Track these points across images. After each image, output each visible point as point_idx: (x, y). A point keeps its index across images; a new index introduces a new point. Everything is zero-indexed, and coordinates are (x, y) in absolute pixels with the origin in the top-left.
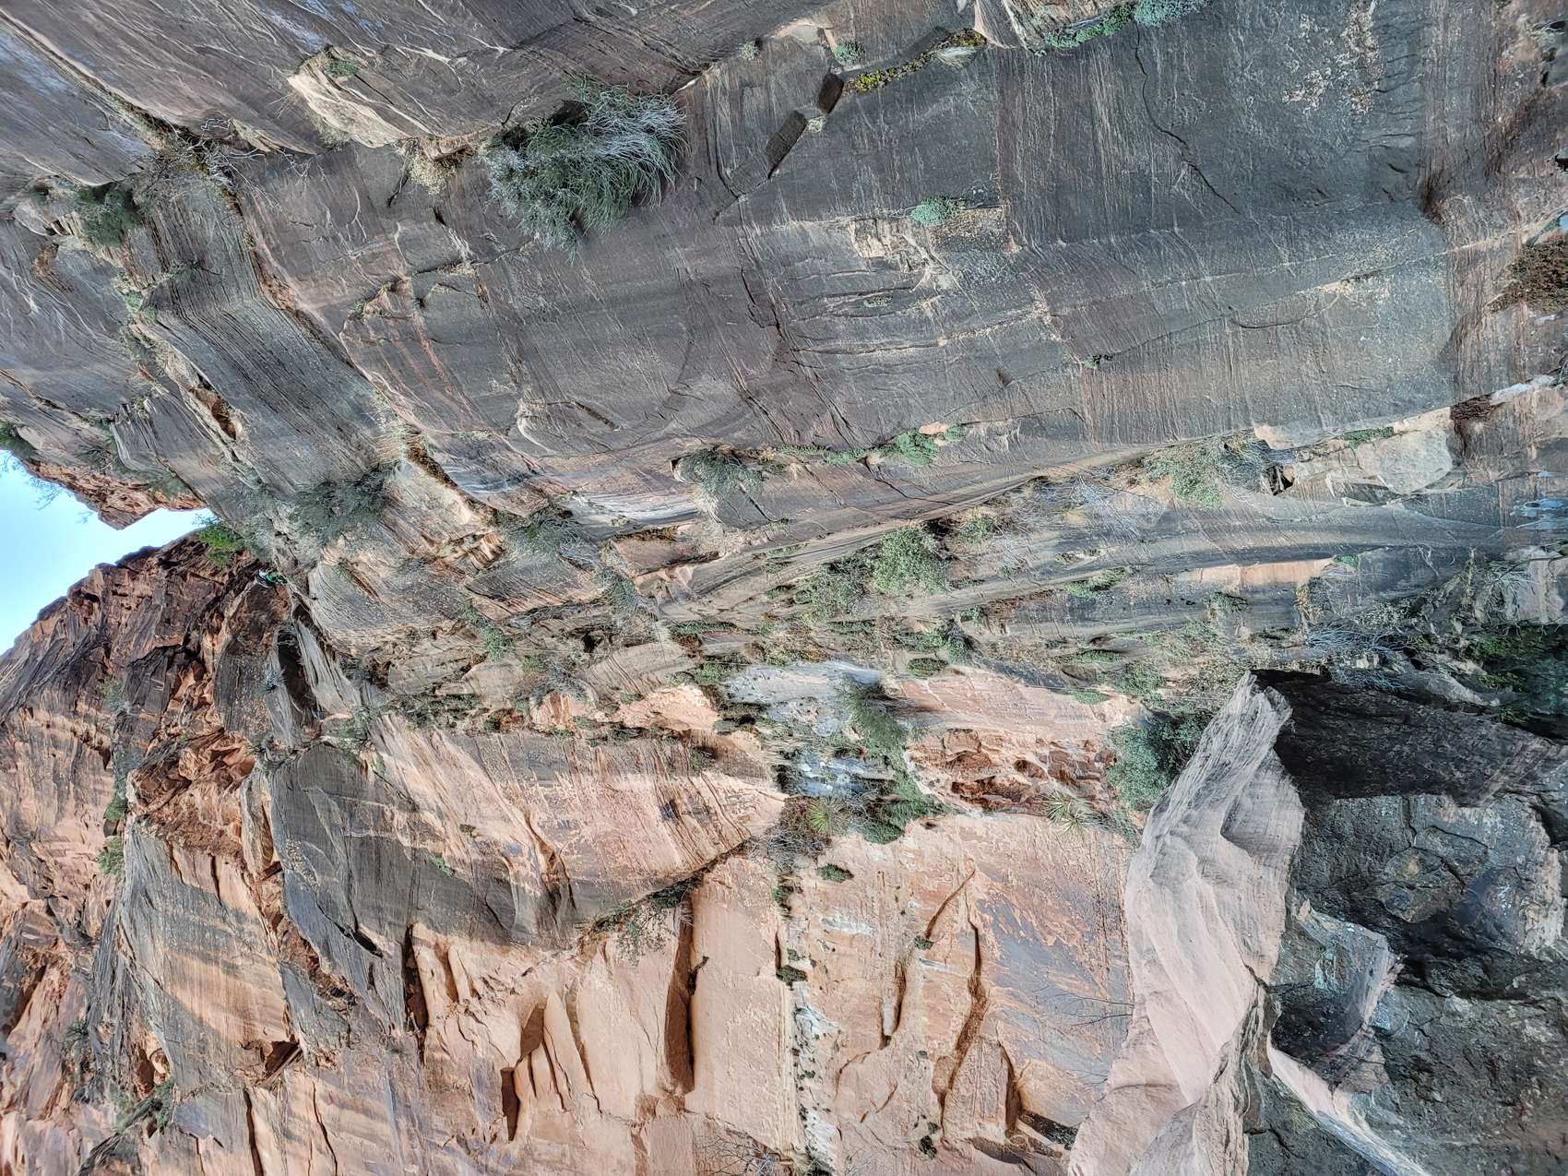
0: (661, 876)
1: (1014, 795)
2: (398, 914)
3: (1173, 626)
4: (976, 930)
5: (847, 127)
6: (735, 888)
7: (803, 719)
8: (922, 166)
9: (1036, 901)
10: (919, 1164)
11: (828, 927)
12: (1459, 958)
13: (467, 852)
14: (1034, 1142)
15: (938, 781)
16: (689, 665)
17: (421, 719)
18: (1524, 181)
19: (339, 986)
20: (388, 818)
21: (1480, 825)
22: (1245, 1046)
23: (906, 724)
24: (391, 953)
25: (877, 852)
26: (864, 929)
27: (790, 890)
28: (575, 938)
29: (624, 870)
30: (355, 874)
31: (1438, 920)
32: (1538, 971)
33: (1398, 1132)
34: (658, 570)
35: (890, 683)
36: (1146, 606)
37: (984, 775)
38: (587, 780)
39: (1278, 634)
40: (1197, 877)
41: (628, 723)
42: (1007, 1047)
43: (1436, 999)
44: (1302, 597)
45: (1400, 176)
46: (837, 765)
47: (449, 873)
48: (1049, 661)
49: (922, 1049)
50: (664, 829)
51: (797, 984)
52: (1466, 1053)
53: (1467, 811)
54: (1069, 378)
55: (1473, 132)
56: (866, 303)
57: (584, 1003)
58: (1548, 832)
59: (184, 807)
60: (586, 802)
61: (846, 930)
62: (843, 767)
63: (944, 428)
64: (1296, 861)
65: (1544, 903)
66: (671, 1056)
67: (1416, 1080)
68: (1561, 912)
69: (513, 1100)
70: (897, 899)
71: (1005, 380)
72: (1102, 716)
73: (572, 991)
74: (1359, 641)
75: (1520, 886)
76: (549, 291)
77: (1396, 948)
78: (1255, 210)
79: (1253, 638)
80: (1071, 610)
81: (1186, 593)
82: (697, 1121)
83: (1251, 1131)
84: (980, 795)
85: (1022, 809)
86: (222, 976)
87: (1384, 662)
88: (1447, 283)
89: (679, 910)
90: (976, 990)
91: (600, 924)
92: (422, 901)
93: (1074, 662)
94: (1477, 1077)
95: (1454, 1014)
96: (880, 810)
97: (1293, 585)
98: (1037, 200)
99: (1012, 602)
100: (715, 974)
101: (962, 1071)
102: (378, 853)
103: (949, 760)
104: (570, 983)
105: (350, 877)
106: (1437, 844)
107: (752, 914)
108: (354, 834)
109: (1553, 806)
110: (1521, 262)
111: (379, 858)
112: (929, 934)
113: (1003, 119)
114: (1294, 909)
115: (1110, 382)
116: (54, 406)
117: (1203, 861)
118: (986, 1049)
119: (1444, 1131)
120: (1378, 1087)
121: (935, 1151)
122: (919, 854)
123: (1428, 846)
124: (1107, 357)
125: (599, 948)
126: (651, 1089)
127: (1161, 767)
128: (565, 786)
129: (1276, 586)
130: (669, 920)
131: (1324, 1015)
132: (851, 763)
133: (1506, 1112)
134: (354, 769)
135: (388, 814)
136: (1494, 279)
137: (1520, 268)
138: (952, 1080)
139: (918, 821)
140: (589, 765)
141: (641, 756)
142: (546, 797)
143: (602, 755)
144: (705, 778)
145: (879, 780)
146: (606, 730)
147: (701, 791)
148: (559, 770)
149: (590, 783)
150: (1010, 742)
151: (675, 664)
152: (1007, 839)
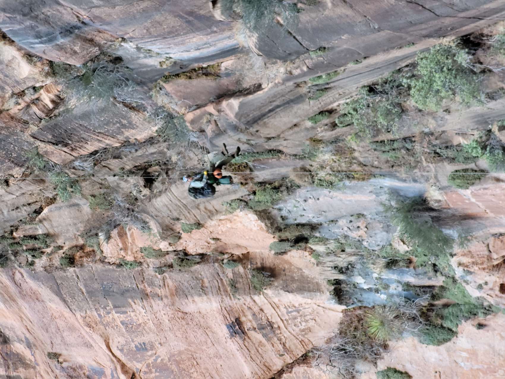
7: (354, 235)
15: (486, 283)
16: (243, 192)
17: (3, 260)
23: (451, 232)
25: (432, 354)
34: (205, 105)
35: (434, 195)
38: (158, 305)
41: (192, 250)
46: (389, 275)
50: (233, 346)
60: (159, 325)
62: (394, 277)
96: (433, 314)
103: (495, 263)
122: (473, 354)
128: (139, 312)
132: (402, 272)
139: (469, 322)
140: (159, 291)
141: (206, 280)
142: (122, 323)
143: (169, 282)
144: (266, 296)
145: (429, 287)
146: (171, 259)
147: (264, 308)
148: (132, 298)
149: (161, 308)
151: (229, 192)
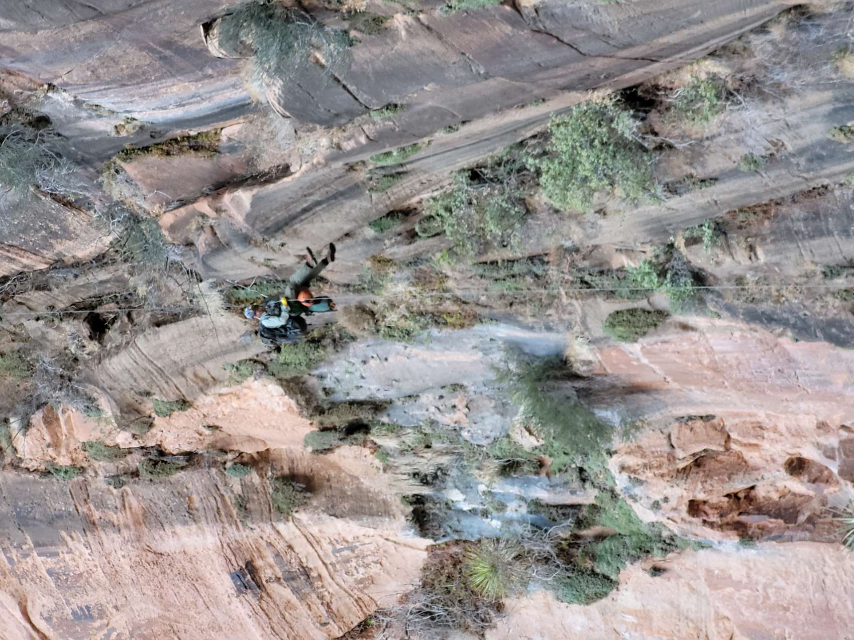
1: (787, 513)
7: (447, 419)
15: (666, 500)
23: (609, 415)
25: (577, 618)
34: (195, 200)
35: (580, 353)
37: (739, 485)
38: (112, 541)
41: (171, 446)
46: (508, 488)
48: (829, 299)
50: (241, 609)
60: (114, 575)
62: (514, 490)
84: (734, 516)
85: (800, 534)
96: (578, 552)
99: (764, 210)
103: (681, 465)
122: (644, 618)
128: (79, 553)
132: (528, 483)
139: (638, 564)
140: (114, 517)
141: (195, 497)
142: (50, 572)
143: (133, 501)
144: (298, 523)
145: (572, 506)
146: (135, 461)
147: (294, 543)
148: (67, 529)
149: (117, 545)
150: (775, 430)
151: (236, 348)
152: (781, 583)
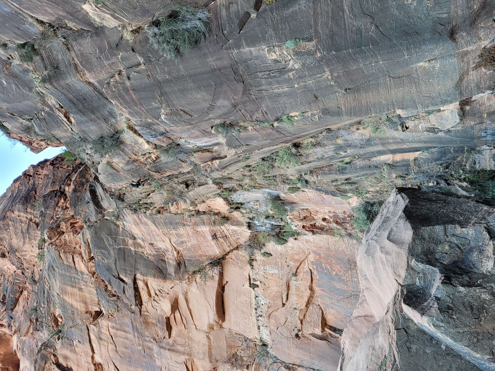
0: (212, 257)
1: (322, 229)
2: (131, 271)
3: (371, 174)
4: (311, 271)
5: (264, 16)
6: (236, 260)
7: (255, 207)
8: (288, 28)
9: (329, 261)
10: (295, 342)
11: (265, 271)
12: (461, 275)
13: (152, 252)
14: (330, 334)
15: (298, 225)
16: (219, 191)
17: (135, 211)
18: (483, 27)
19: (114, 293)
20: (127, 242)
21: (468, 234)
22: (395, 303)
23: (288, 208)
24: (130, 283)
25: (279, 248)
26: (276, 271)
27: (253, 260)
28: (186, 277)
29: (201, 256)
30: (117, 259)
31: (455, 264)
32: (486, 278)
33: (442, 328)
34: (208, 162)
35: (282, 195)
36: (362, 168)
37: (312, 223)
38: (188, 228)
39: (404, 176)
40: (379, 252)
41: (200, 210)
42: (321, 306)
43: (454, 288)
44: (412, 164)
45: (443, 27)
46: (266, 221)
47: (146, 258)
48: (332, 187)
49: (295, 307)
50: (213, 243)
51: (256, 289)
52: (463, 304)
53: (464, 229)
54: (337, 96)
55: (466, 12)
56: (271, 74)
57: (190, 296)
58: (489, 235)
59: (63, 240)
60: (188, 235)
61: (270, 272)
62: (268, 222)
63: (297, 114)
64: (410, 246)
65: (488, 257)
66: (218, 312)
67: (448, 312)
68: (493, 260)
69: (169, 326)
70: (286, 262)
71: (316, 97)
72: (349, 203)
73: (186, 293)
74: (430, 177)
75: (480, 252)
76: (169, 73)
77: (441, 272)
78: (396, 40)
79: (396, 177)
80: (339, 170)
81: (375, 164)
82: (226, 331)
83: (397, 329)
84: (311, 229)
85: (324, 233)
86: (78, 291)
87: (438, 183)
88: (458, 62)
89: (218, 267)
90: (311, 289)
91: (194, 272)
92: (139, 267)
93: (340, 187)
94: (466, 310)
95: (460, 292)
96: (280, 235)
97: (409, 160)
98: (325, 38)
99: (320, 168)
100: (230, 286)
101: (307, 313)
102: (124, 252)
103: (301, 218)
104: (185, 290)
105: (116, 260)
106: (454, 240)
107: (241, 268)
108: (116, 247)
109: (491, 227)
110: (482, 54)
111: (124, 254)
112: (296, 272)
113: (314, 12)
114: (410, 261)
115: (350, 97)
116: (14, 115)
117: (381, 247)
118: (315, 306)
119: (456, 327)
120: (436, 315)
121: (300, 338)
122: (293, 248)
123: (452, 241)
124: (349, 89)
125: (194, 280)
126: (212, 322)
127: (368, 219)
128: (181, 230)
129: (403, 160)
130: (215, 271)
131: (419, 293)
132: (271, 220)
133: (476, 321)
134: (115, 227)
135: (127, 240)
136: (473, 59)
137: (481, 56)
138: (304, 316)
139: (292, 238)
140: (189, 224)
141: (205, 220)
142: (176, 234)
143: (192, 220)
144: (225, 226)
145: (279, 225)
146: (193, 213)
147: (224, 230)
148: (179, 225)
150: (320, 212)
151: (214, 191)
152: (320, 242)
